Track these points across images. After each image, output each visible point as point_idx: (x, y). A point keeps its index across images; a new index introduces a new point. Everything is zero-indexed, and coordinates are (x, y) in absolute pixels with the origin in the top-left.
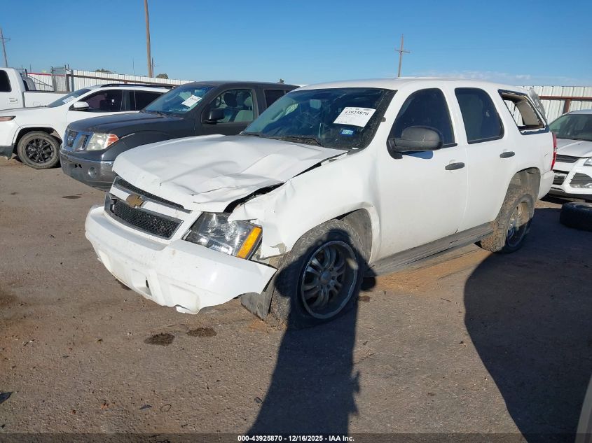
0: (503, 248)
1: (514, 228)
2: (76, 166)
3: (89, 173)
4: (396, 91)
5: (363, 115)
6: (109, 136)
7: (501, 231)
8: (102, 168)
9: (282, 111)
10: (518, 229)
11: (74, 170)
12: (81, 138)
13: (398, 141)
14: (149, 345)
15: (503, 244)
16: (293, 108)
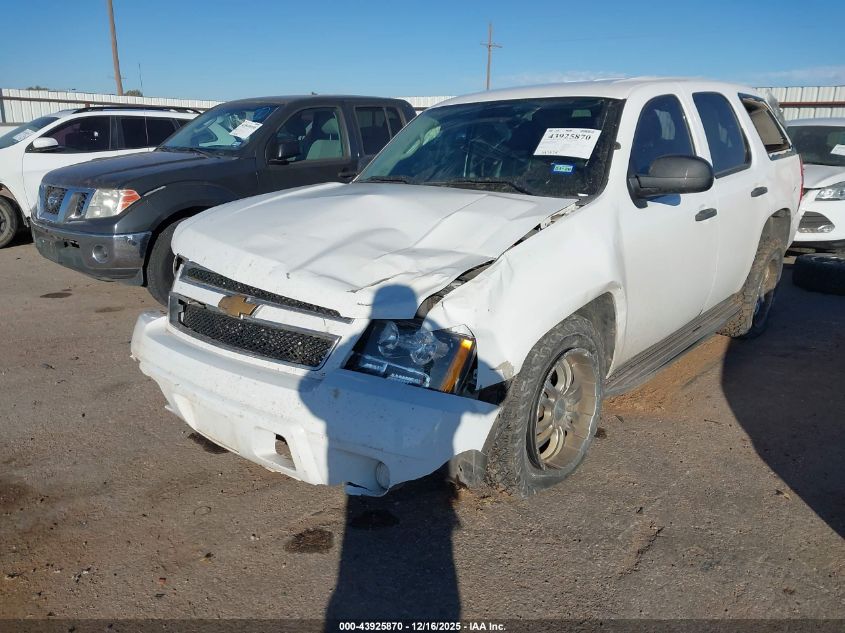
0: (750, 330)
1: (760, 299)
2: (66, 245)
3: (94, 256)
4: (625, 101)
5: (582, 141)
6: (123, 193)
7: (748, 306)
8: (116, 246)
9: (418, 138)
10: (763, 300)
11: (63, 251)
12: (73, 197)
13: (644, 180)
14: (297, 555)
15: (750, 324)
16: (435, 133)
